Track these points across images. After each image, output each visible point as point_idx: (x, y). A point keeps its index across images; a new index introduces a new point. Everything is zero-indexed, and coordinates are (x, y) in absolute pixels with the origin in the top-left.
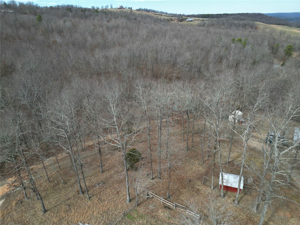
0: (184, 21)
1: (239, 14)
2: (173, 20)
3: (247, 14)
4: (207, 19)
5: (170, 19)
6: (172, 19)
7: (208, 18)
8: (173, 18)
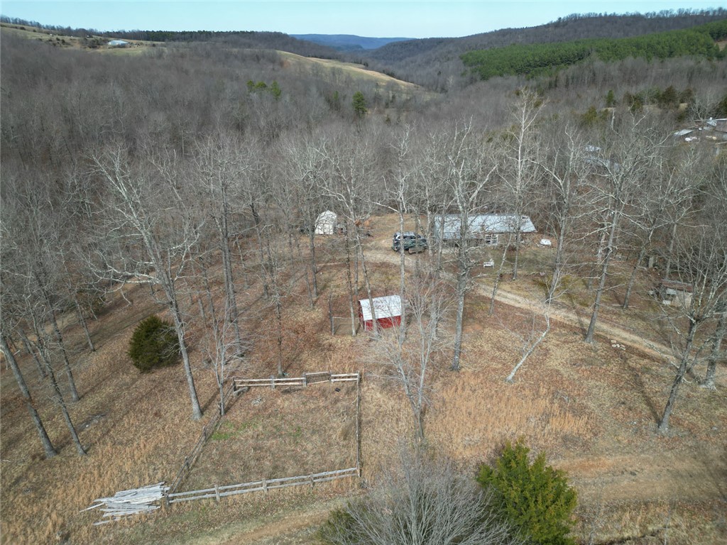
0: (102, 47)
1: (235, 33)
2: (68, 44)
3: (252, 32)
4: (163, 43)
5: (58, 40)
6: (63, 41)
7: (163, 41)
8: (67, 38)
